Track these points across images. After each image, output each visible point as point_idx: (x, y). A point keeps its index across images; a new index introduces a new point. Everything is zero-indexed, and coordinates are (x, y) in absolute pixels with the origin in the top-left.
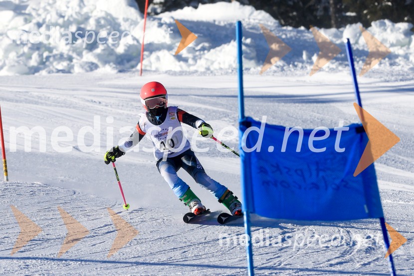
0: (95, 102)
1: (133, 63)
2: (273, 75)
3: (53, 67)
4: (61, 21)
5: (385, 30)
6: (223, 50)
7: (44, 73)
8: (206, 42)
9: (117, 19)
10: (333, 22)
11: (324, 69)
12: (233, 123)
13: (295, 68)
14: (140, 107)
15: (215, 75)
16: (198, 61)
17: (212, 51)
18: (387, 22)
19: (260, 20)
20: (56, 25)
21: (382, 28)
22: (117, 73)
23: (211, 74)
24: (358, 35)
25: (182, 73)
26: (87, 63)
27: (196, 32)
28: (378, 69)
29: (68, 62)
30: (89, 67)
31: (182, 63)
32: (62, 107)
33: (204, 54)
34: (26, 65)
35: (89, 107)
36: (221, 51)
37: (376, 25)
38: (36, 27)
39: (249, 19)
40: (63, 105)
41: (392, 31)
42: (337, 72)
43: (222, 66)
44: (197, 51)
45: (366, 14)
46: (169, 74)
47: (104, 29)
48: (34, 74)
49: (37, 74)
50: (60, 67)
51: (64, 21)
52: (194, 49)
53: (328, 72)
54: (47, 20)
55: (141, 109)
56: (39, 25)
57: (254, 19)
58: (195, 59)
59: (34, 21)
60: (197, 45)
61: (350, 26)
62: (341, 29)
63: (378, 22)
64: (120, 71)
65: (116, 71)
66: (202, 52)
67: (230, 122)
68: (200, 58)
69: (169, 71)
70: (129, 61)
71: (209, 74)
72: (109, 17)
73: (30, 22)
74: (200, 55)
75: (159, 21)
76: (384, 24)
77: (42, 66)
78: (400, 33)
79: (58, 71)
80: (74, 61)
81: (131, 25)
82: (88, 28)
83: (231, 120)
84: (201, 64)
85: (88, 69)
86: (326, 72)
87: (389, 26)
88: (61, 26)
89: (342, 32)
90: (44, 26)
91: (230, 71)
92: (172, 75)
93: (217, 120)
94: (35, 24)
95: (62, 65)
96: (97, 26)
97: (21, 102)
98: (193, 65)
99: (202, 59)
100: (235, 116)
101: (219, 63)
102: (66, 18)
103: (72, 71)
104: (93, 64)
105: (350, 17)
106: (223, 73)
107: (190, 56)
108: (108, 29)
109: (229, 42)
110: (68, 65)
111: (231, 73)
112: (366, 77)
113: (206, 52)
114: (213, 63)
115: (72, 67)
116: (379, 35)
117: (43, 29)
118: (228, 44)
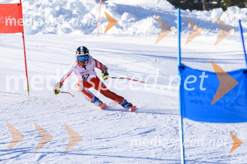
0: (73, 51)
1: (91, 29)
2: (174, 37)
3: (46, 30)
4: (50, 4)
5: (235, 12)
6: (143, 22)
7: (40, 33)
8: (133, 17)
9: (83, 3)
10: (204, 7)
11: (202, 34)
12: (152, 65)
13: (185, 33)
14: (99, 54)
15: (140, 37)
16: (129, 28)
17: (137, 22)
18: (236, 7)
19: (164, 5)
20: (48, 6)
21: (234, 11)
22: (83, 35)
23: (138, 36)
24: (220, 15)
25: (121, 35)
26: (65, 28)
27: (127, 12)
28: (233, 35)
29: (54, 28)
30: (67, 30)
31: (119, 29)
32: (55, 53)
33: (132, 24)
34: (30, 29)
35: (70, 54)
36: (142, 23)
37: (230, 9)
38: (36, 7)
39: (157, 4)
40: (55, 52)
41: (239, 13)
42: (210, 36)
43: (142, 32)
44: (128, 22)
45: (223, 3)
46: (114, 35)
47: (75, 9)
48: (35, 34)
49: (36, 34)
50: (50, 31)
51: (52, 4)
52: (126, 21)
53: (205, 36)
54: (43, 4)
55: (99, 56)
56: (38, 6)
57: (161, 5)
58: (127, 27)
59: (35, 4)
60: (128, 19)
61: (215, 10)
62: (210, 11)
63: (231, 7)
64: (86, 34)
65: (83, 33)
66: (131, 23)
67: (151, 64)
68: (130, 27)
69: (114, 34)
70: (89, 27)
71: (136, 36)
72: (78, 2)
73: (33, 4)
74: (130, 25)
75: (106, 5)
76: (235, 9)
77: (39, 30)
78: (244, 14)
79: (49, 33)
80: (58, 27)
81: (91, 7)
82: (66, 8)
83: (151, 63)
84: (131, 30)
85: (66, 32)
86: (204, 36)
87: (238, 10)
88: (51, 7)
89: (211, 13)
90: (41, 7)
91: (149, 34)
92: (115, 36)
93: (143, 63)
94: (35, 6)
95: (51, 29)
96: (71, 7)
97: (31, 50)
98: (126, 31)
99: (131, 27)
100: (153, 61)
101: (141, 30)
102: (53, 3)
103: (56, 33)
104: (69, 29)
105: (214, 4)
106: (144, 35)
107: (124, 25)
108: (77, 9)
109: (147, 18)
110: (55, 29)
111: (149, 36)
112: (227, 39)
113: (133, 23)
114: (137, 29)
115: (57, 31)
116: (232, 15)
117: (40, 9)
118: (146, 19)
